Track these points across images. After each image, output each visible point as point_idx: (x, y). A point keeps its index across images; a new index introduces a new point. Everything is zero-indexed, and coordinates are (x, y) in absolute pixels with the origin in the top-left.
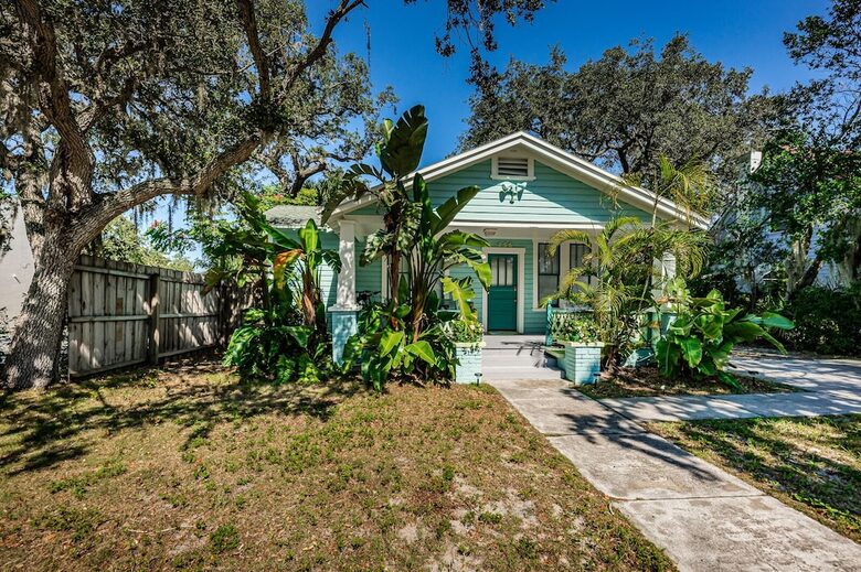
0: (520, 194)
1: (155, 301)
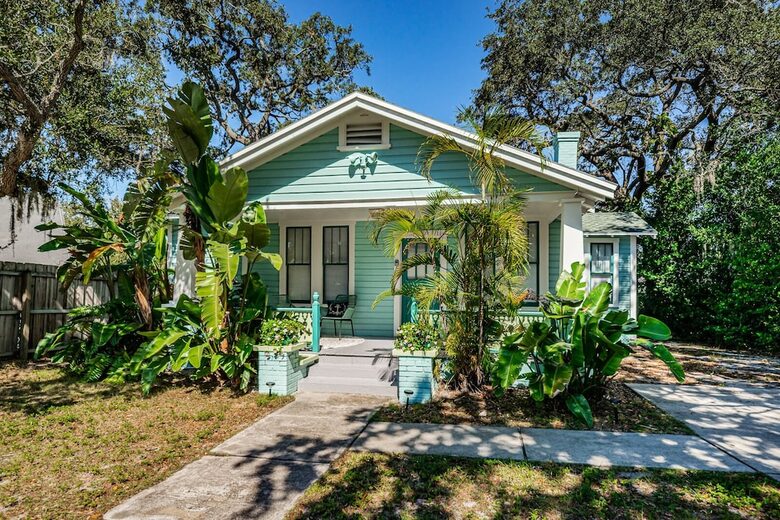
0: (372, 167)
1: (25, 297)
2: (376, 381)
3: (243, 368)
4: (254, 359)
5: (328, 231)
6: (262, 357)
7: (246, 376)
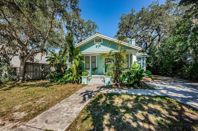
0: (100, 46)
1: (43, 69)
2: (101, 82)
3: (79, 80)
4: (81, 78)
5: (92, 57)
6: (82, 78)
7: (80, 81)
